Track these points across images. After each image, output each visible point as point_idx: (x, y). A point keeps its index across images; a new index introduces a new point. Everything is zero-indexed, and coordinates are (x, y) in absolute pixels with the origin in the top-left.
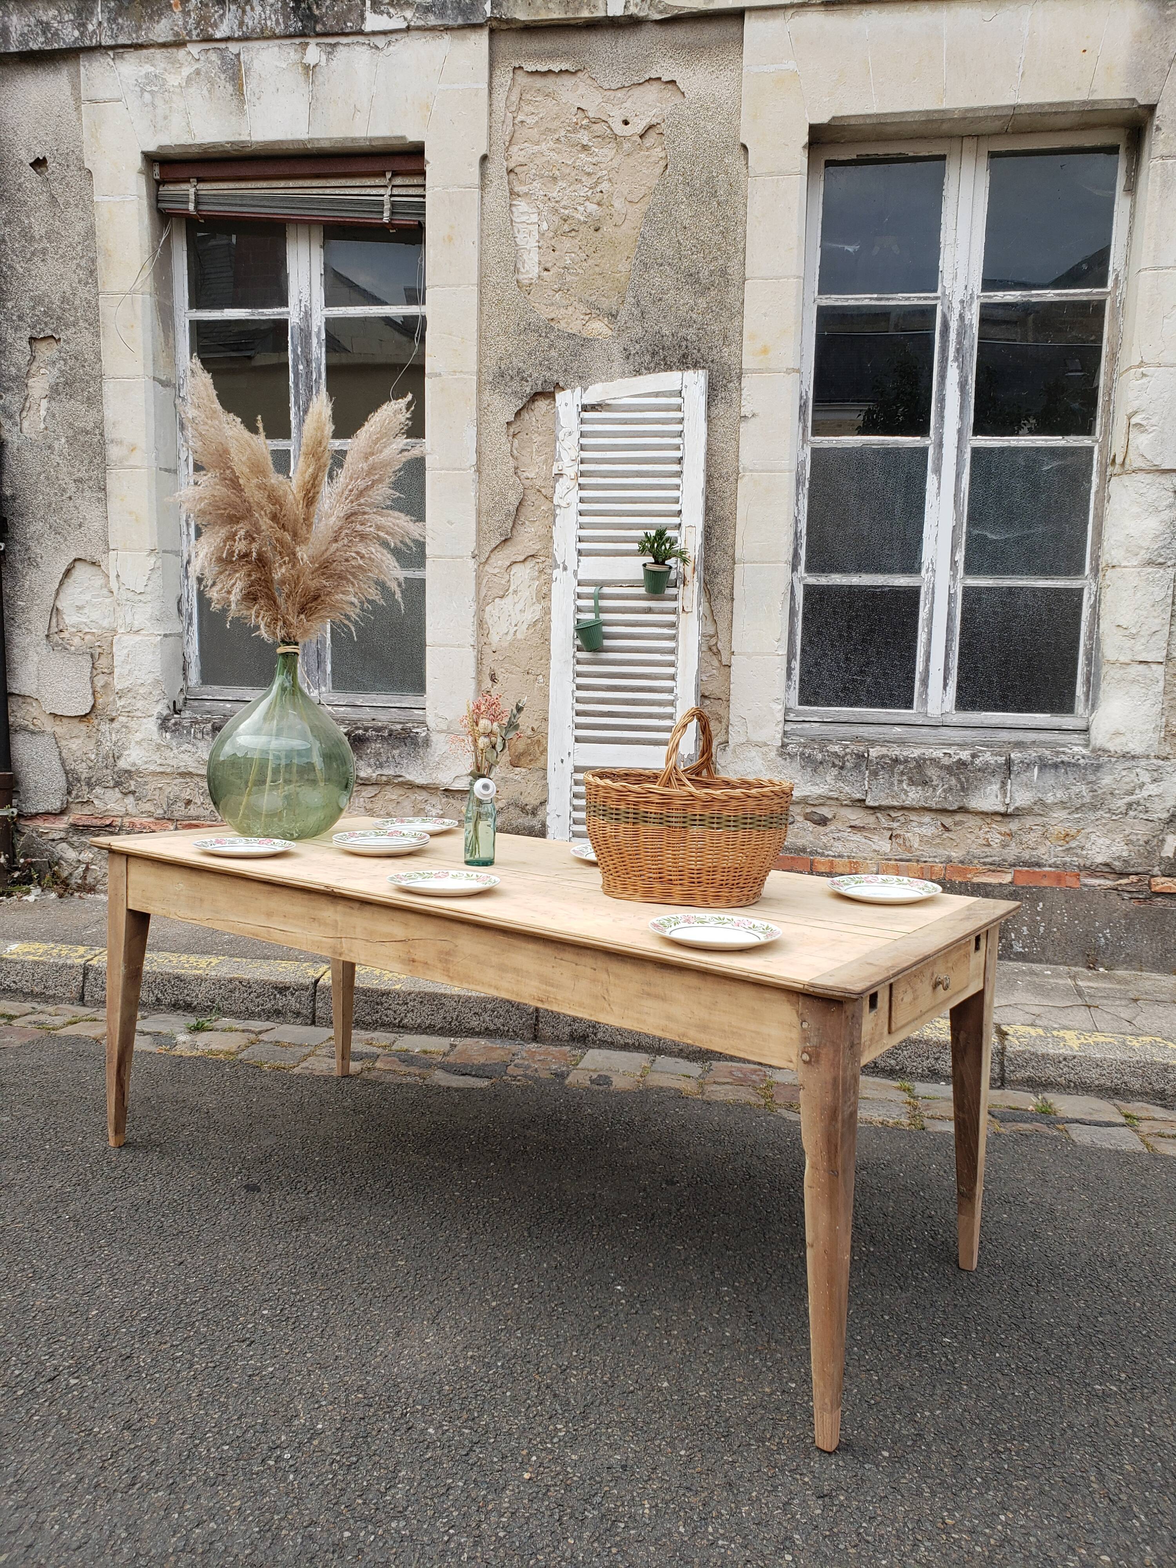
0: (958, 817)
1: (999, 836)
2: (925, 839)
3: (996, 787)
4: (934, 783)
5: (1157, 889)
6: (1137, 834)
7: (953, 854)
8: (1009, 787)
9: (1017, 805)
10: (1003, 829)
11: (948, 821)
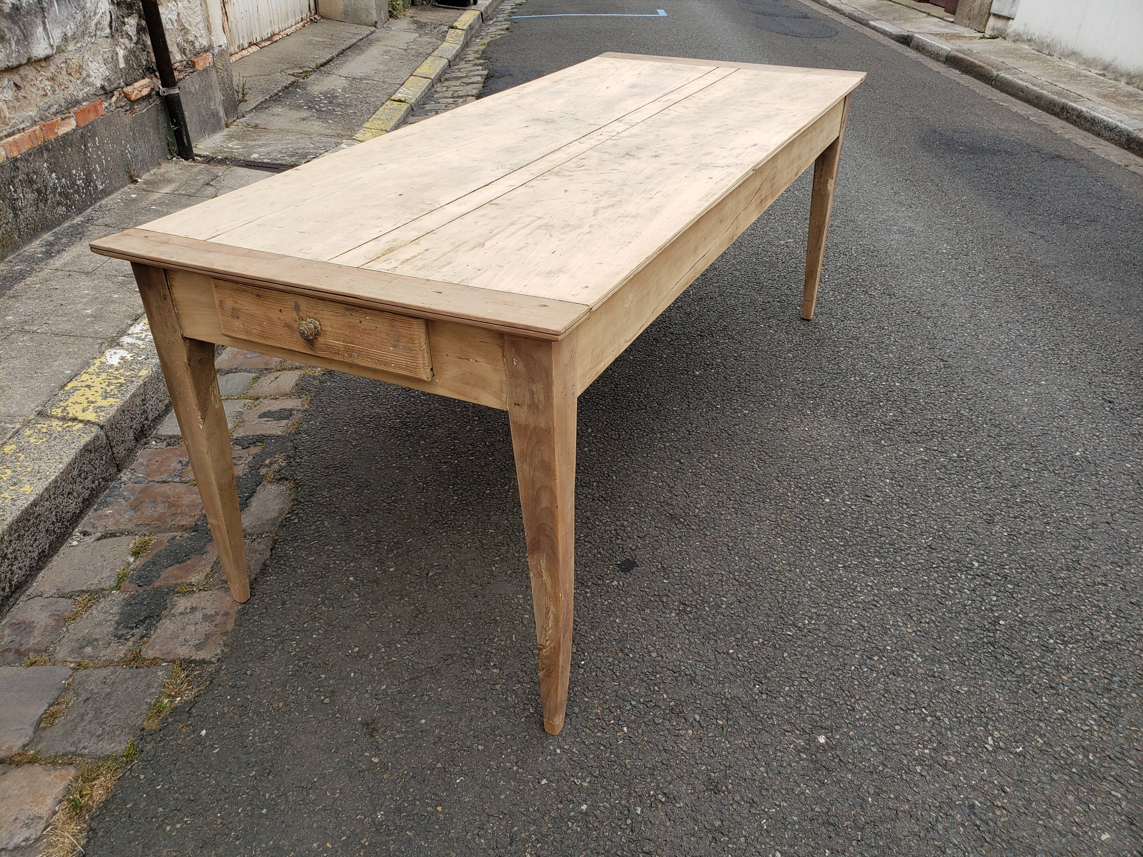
0: (23, 71)
1: (48, 83)
2: (11, 104)
3: (41, 29)
4: (8, 37)
5: (133, 97)
6: (106, 52)
7: (31, 113)
8: (48, 26)
9: (56, 44)
10: (49, 74)
11: (17, 78)
